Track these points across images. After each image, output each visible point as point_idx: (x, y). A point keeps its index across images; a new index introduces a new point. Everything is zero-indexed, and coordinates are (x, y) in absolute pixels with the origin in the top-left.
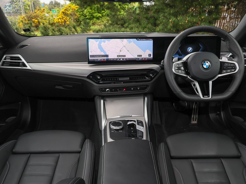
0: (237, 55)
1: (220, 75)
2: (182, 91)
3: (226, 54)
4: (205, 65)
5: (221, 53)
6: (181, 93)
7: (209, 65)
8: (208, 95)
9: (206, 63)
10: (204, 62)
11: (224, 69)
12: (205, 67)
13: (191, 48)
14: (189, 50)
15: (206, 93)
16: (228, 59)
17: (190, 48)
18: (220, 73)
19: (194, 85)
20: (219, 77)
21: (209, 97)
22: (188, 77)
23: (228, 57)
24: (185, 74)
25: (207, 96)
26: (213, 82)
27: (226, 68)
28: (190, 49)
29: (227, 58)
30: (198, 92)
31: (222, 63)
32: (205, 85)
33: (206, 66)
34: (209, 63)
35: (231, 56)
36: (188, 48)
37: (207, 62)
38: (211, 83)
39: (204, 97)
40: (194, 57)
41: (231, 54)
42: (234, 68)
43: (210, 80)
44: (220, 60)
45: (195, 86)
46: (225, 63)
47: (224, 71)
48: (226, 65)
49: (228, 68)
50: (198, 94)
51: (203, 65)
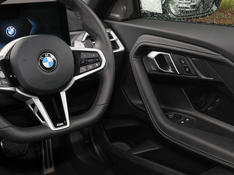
0: (98, 35)
1: (77, 78)
2: (10, 124)
3: (80, 34)
4: (47, 61)
5: (71, 33)
6: (10, 128)
7: (54, 61)
8: (63, 120)
9: (48, 58)
10: (44, 56)
11: (82, 65)
12: (47, 65)
13: (13, 28)
14: (10, 33)
15: (59, 117)
16: (84, 44)
17: (10, 27)
18: (77, 73)
19: (34, 105)
20: (76, 81)
21: (65, 124)
22: (18, 91)
23: (84, 39)
24: (10, 86)
25: (62, 124)
26: (67, 93)
27: (85, 62)
28: (11, 31)
29: (83, 42)
30: (43, 120)
31: (76, 54)
32: (53, 100)
33: (48, 63)
34: (52, 56)
35: (88, 38)
36: (8, 29)
37: (49, 56)
38: (63, 95)
39: (56, 127)
40: (23, 47)
41: (87, 34)
42: (99, 61)
43: (61, 91)
44: (72, 48)
45: (35, 108)
46: (82, 54)
47: (83, 69)
48: (83, 56)
49: (89, 63)
50: (44, 122)
51: (41, 62)
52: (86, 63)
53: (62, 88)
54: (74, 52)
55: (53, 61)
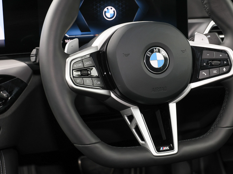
0: (229, 27)
1: (194, 85)
2: (99, 140)
3: (200, 24)
4: (155, 59)
5: (190, 21)
6: (97, 145)
7: (165, 59)
8: (169, 142)
10: (152, 52)
11: (204, 68)
13: (114, 9)
14: (108, 15)
15: (164, 137)
16: (209, 38)
17: (109, 7)
18: (195, 79)
19: (131, 117)
20: (192, 90)
21: (172, 148)
22: (113, 95)
23: (207, 31)
24: (103, 88)
25: (167, 148)
26: (178, 104)
27: (207, 63)
28: (110, 12)
29: (206, 35)
30: (143, 139)
31: (197, 51)
32: (158, 114)
33: (156, 61)
34: (163, 52)
35: (213, 29)
36: (106, 9)
37: (159, 51)
38: (173, 107)
39: (158, 150)
41: (212, 23)
42: (227, 65)
43: (171, 101)
44: (192, 43)
45: (133, 121)
46: (204, 52)
47: (204, 73)
48: (206, 55)
49: (213, 65)
50: (143, 142)
51: (148, 58)
52: (209, 66)
53: (172, 98)
54: (194, 49)
55: (163, 59)
